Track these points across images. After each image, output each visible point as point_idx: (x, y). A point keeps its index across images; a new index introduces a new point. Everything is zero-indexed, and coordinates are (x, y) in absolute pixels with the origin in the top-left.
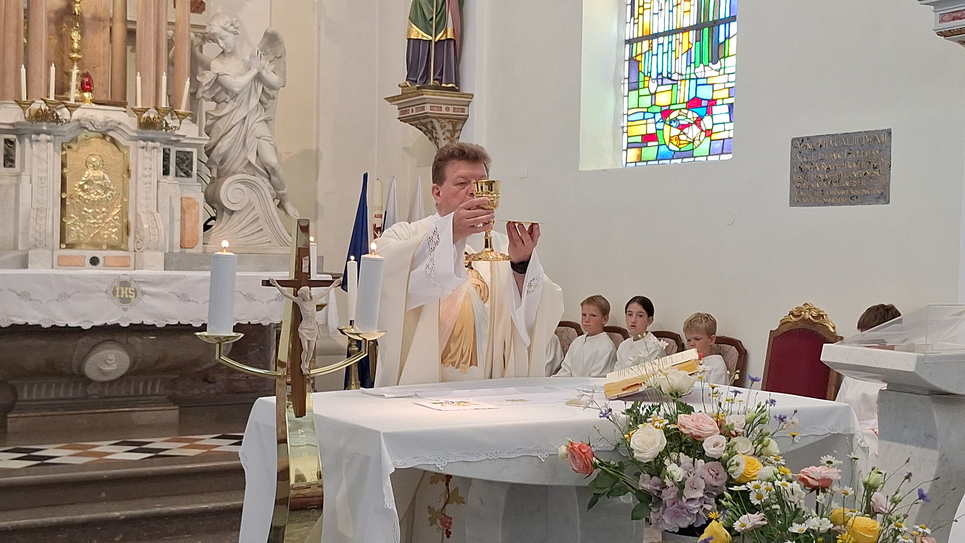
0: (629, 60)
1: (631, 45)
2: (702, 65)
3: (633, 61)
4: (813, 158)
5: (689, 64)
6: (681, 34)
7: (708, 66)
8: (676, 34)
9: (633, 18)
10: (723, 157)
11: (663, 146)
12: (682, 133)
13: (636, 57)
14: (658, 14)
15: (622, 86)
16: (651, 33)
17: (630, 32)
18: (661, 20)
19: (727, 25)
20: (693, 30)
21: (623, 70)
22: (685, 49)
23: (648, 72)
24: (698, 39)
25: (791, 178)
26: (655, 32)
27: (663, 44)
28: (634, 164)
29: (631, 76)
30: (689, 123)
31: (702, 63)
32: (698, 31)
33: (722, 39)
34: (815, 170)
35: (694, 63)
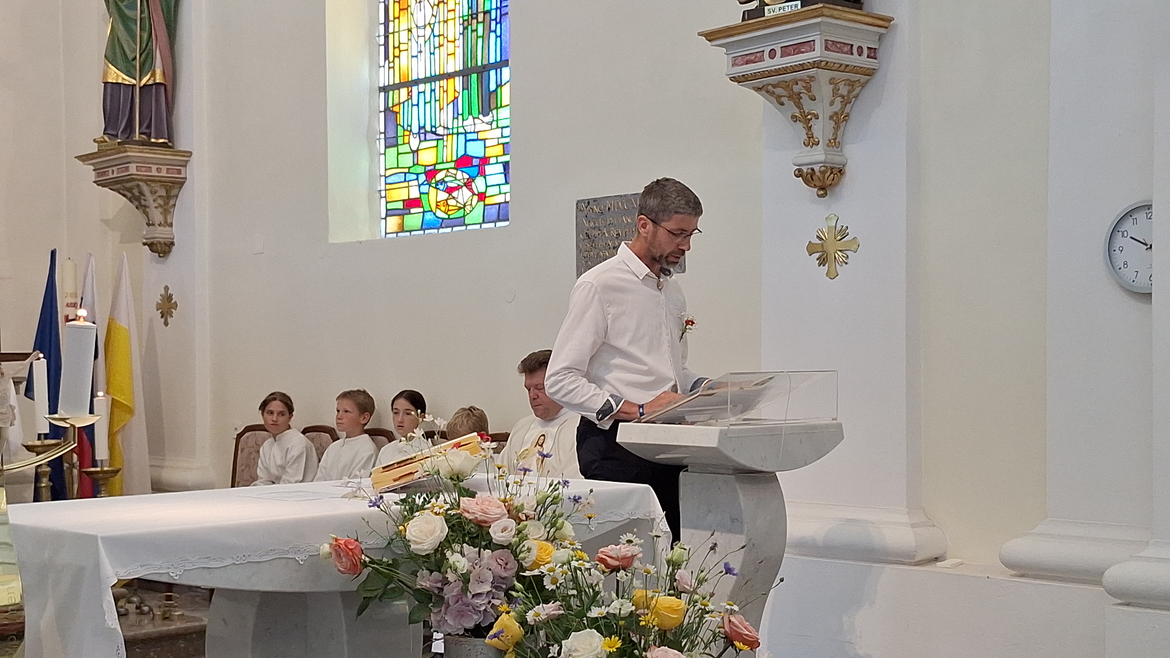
0: (385, 111)
1: (387, 94)
2: (470, 117)
3: (391, 113)
4: (600, 222)
5: (456, 116)
6: (445, 80)
7: (478, 118)
8: (439, 81)
9: (387, 62)
10: (499, 224)
11: (430, 213)
12: (451, 197)
13: (393, 106)
14: (417, 56)
15: (377, 142)
16: (410, 80)
17: (384, 78)
18: (421, 64)
19: (499, 70)
20: (459, 76)
21: (376, 123)
22: (451, 98)
23: (408, 125)
24: (465, 86)
25: (577, 246)
26: (415, 77)
27: (424, 92)
28: (395, 235)
29: (388, 130)
30: (459, 185)
31: (471, 114)
32: (465, 78)
33: (493, 87)
34: (604, 236)
35: (462, 114)
